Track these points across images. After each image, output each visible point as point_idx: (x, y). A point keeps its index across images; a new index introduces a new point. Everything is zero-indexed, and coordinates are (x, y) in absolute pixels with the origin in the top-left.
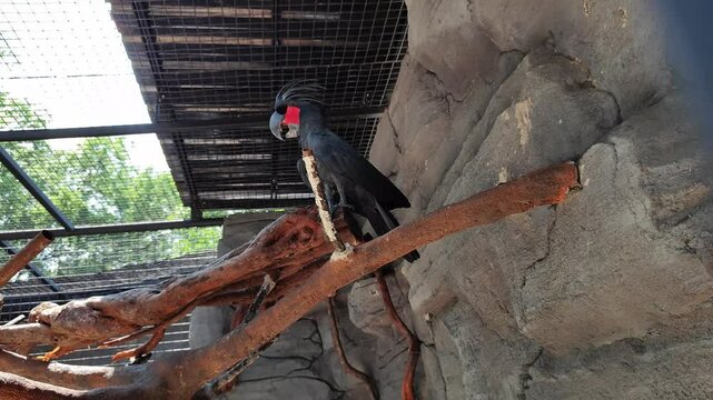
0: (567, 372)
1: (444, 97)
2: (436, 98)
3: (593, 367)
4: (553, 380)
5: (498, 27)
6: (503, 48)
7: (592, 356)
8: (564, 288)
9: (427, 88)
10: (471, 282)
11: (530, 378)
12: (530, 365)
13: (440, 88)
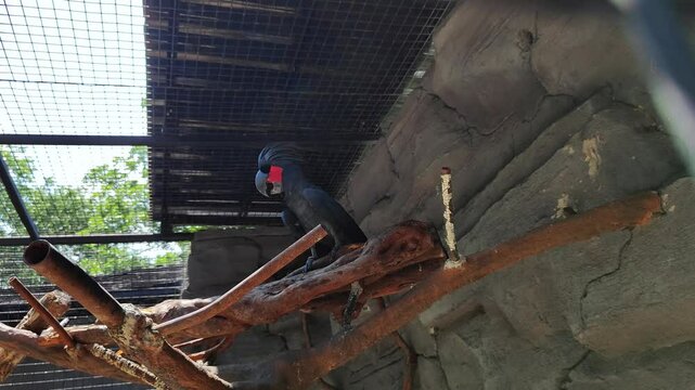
0: (617, 373)
1: (466, 130)
2: (455, 130)
3: (651, 367)
4: (598, 381)
5: (554, 74)
6: (550, 92)
7: (649, 358)
8: (637, 298)
9: (445, 121)
10: (511, 295)
11: (570, 381)
12: (570, 369)
13: (462, 122)
